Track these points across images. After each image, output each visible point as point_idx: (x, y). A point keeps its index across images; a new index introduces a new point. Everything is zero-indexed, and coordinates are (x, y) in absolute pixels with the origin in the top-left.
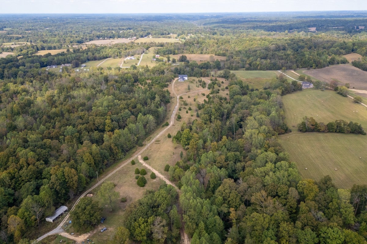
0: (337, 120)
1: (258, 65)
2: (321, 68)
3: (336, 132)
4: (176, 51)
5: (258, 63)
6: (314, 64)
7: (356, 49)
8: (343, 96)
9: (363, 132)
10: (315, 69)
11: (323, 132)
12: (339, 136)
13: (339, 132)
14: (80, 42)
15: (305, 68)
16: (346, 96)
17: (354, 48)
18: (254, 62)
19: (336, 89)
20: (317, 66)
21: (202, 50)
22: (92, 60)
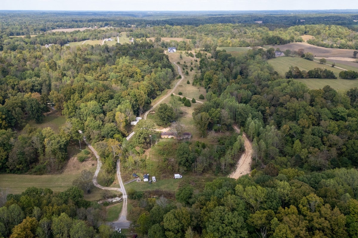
0: (315, 68)
1: (230, 43)
2: (284, 44)
3: (315, 78)
4: (148, 35)
5: (229, 41)
6: (278, 41)
7: (308, 31)
8: (310, 60)
9: (335, 76)
10: (279, 45)
11: (306, 78)
12: (317, 80)
13: (317, 78)
14: (44, 30)
15: (271, 44)
16: (312, 60)
17: (307, 30)
18: (225, 41)
19: (303, 56)
20: (280, 43)
21: (172, 34)
22: (72, 42)
